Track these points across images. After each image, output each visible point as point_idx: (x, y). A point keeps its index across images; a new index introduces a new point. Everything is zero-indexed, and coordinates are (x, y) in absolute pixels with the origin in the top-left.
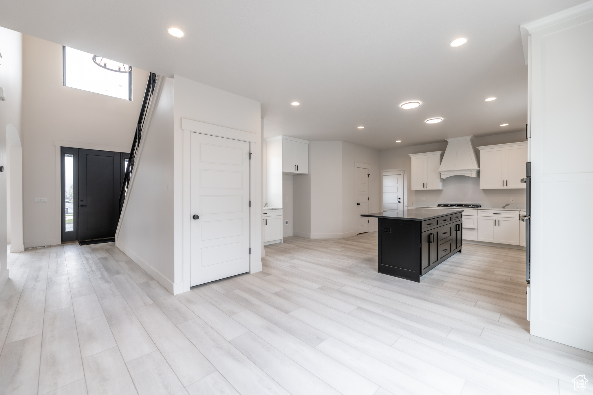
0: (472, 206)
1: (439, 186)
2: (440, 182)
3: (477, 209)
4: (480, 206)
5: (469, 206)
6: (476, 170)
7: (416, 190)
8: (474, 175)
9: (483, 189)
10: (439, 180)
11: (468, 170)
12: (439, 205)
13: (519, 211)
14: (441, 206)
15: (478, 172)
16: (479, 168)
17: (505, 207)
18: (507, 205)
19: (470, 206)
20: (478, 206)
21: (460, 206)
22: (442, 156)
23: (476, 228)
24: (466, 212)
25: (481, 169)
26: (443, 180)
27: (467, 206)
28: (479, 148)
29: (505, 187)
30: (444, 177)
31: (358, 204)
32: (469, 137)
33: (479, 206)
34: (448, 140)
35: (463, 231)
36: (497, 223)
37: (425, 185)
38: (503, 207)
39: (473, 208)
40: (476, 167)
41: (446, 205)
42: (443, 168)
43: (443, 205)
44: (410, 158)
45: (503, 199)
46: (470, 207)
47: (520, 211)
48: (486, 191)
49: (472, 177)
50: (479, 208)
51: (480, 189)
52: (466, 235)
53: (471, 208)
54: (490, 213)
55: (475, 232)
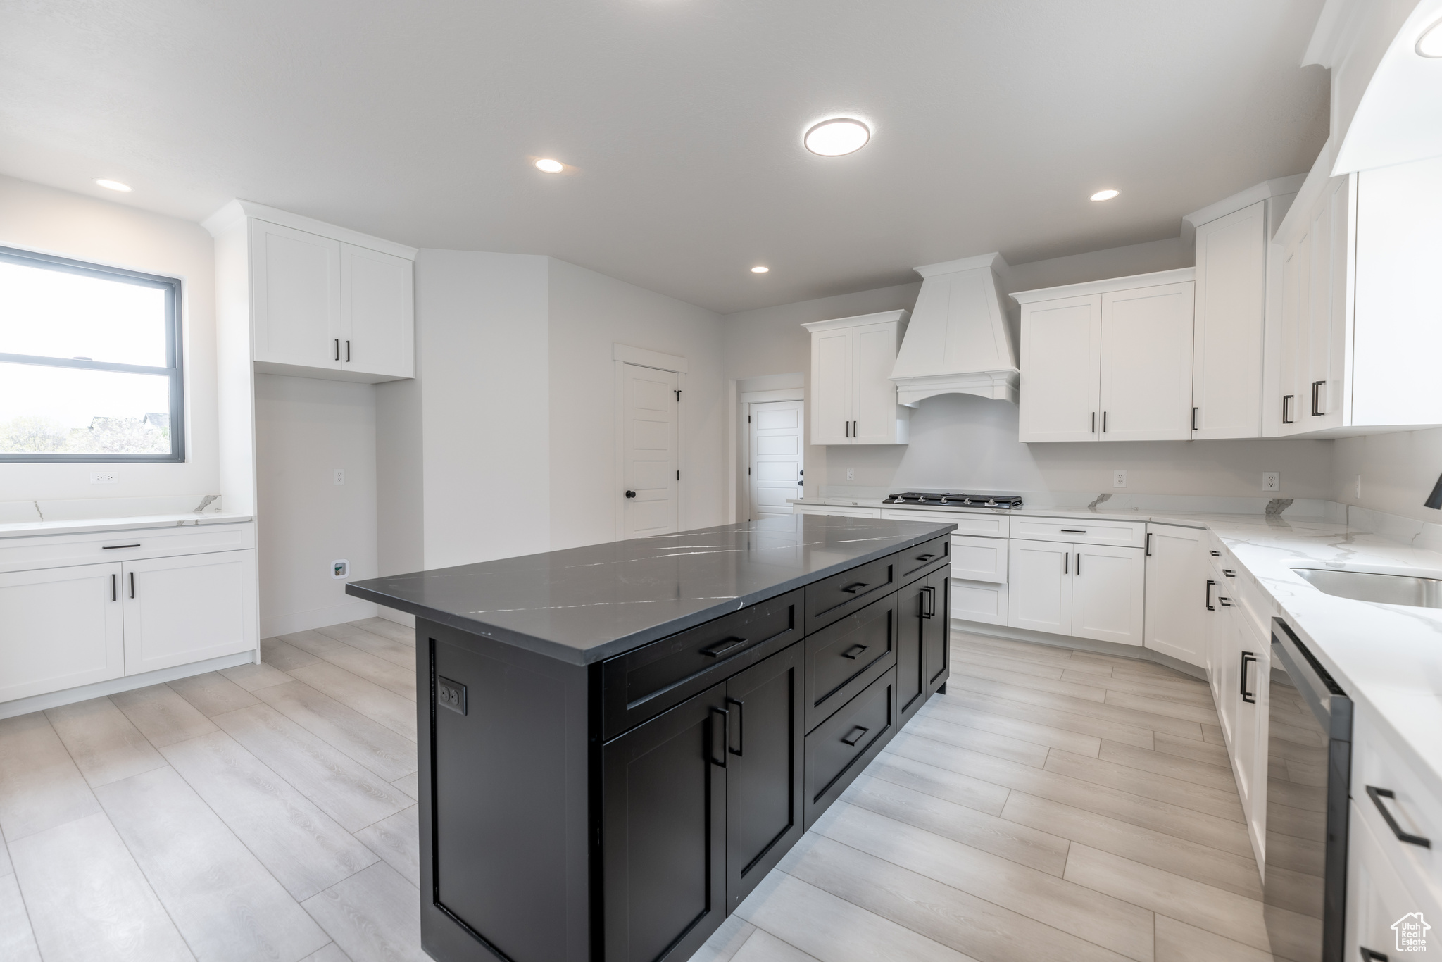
0: (991, 501)
1: (895, 432)
2: (898, 417)
3: (1008, 512)
4: (1020, 502)
5: (984, 502)
6: (1006, 376)
7: (829, 447)
8: (1001, 392)
9: (1029, 444)
10: (893, 411)
11: (983, 374)
12: (892, 498)
13: (1146, 522)
14: (896, 501)
15: (1015, 384)
16: (1018, 367)
17: (1098, 506)
18: (1103, 498)
19: (988, 502)
20: (1013, 501)
21: (956, 500)
22: (903, 326)
23: (1003, 580)
24: (967, 522)
25: (1024, 372)
26: (910, 413)
27: (978, 501)
28: (1020, 296)
29: (1099, 437)
30: (908, 400)
31: (630, 494)
32: (987, 260)
33: (1016, 502)
34: (924, 271)
35: (954, 590)
36: (1072, 565)
37: (851, 428)
38: (1089, 506)
39: (994, 511)
40: (1007, 364)
41: (911, 499)
42: (906, 366)
43: (904, 498)
44: (807, 337)
45: (1089, 479)
46: (986, 504)
47: (1149, 522)
48: (1038, 449)
49: (995, 398)
50: (1014, 511)
51: (1020, 441)
52: (963, 605)
53: (989, 511)
54: (1050, 530)
55: (1002, 593)
